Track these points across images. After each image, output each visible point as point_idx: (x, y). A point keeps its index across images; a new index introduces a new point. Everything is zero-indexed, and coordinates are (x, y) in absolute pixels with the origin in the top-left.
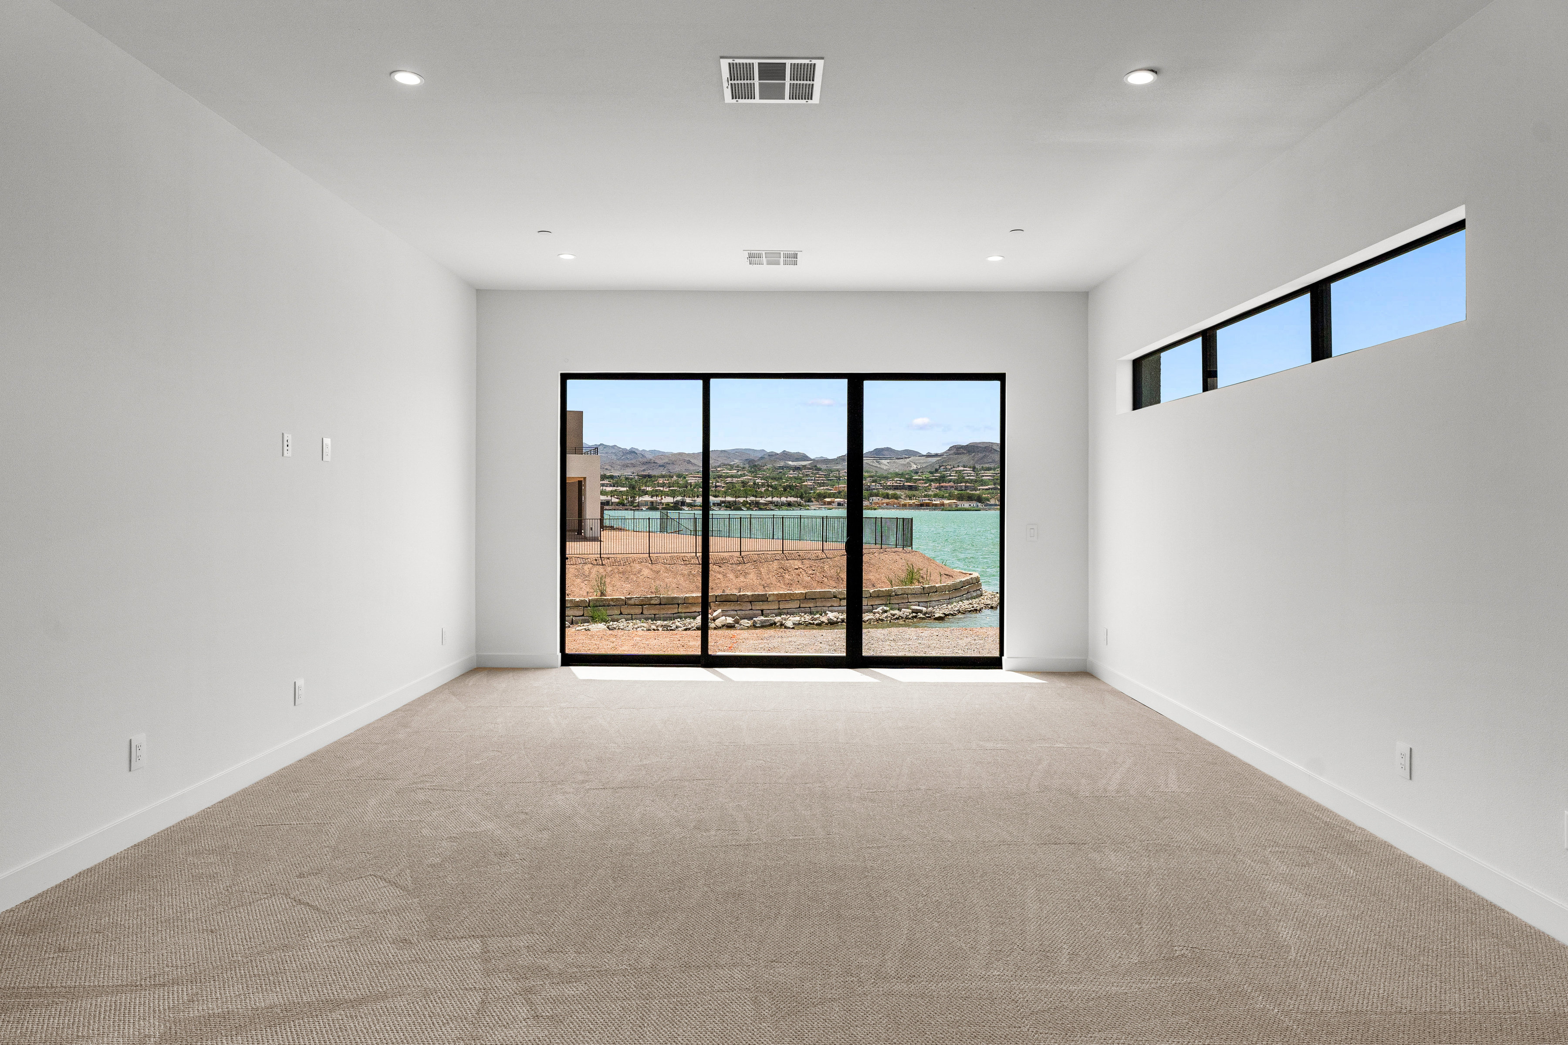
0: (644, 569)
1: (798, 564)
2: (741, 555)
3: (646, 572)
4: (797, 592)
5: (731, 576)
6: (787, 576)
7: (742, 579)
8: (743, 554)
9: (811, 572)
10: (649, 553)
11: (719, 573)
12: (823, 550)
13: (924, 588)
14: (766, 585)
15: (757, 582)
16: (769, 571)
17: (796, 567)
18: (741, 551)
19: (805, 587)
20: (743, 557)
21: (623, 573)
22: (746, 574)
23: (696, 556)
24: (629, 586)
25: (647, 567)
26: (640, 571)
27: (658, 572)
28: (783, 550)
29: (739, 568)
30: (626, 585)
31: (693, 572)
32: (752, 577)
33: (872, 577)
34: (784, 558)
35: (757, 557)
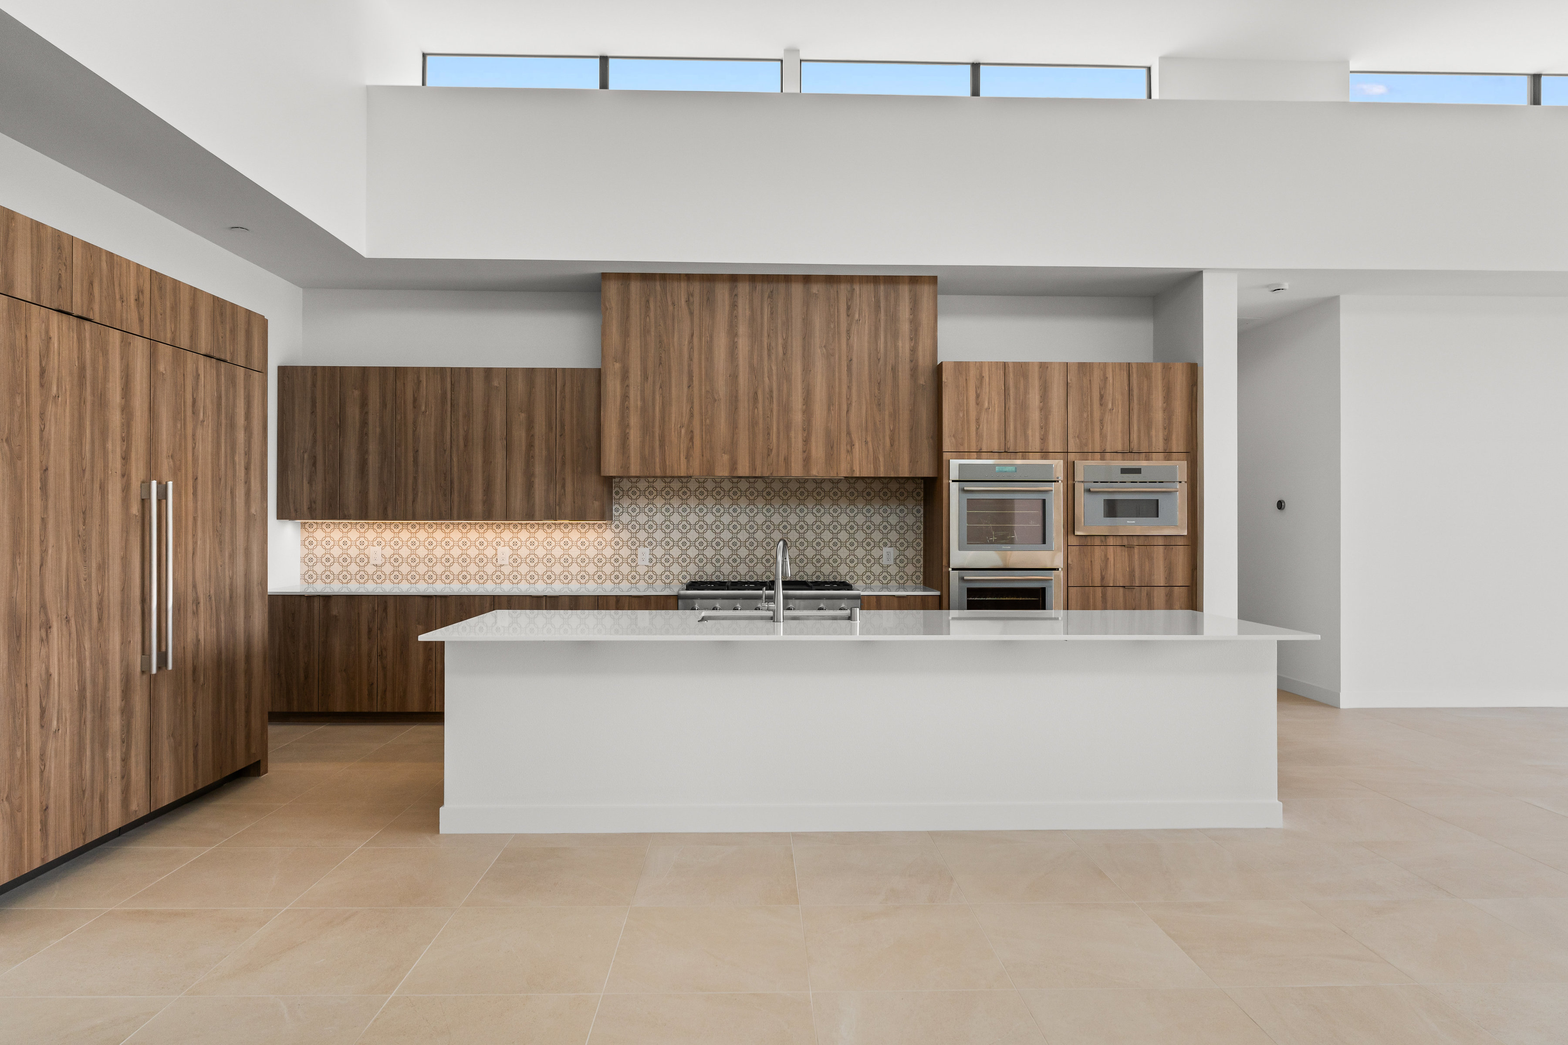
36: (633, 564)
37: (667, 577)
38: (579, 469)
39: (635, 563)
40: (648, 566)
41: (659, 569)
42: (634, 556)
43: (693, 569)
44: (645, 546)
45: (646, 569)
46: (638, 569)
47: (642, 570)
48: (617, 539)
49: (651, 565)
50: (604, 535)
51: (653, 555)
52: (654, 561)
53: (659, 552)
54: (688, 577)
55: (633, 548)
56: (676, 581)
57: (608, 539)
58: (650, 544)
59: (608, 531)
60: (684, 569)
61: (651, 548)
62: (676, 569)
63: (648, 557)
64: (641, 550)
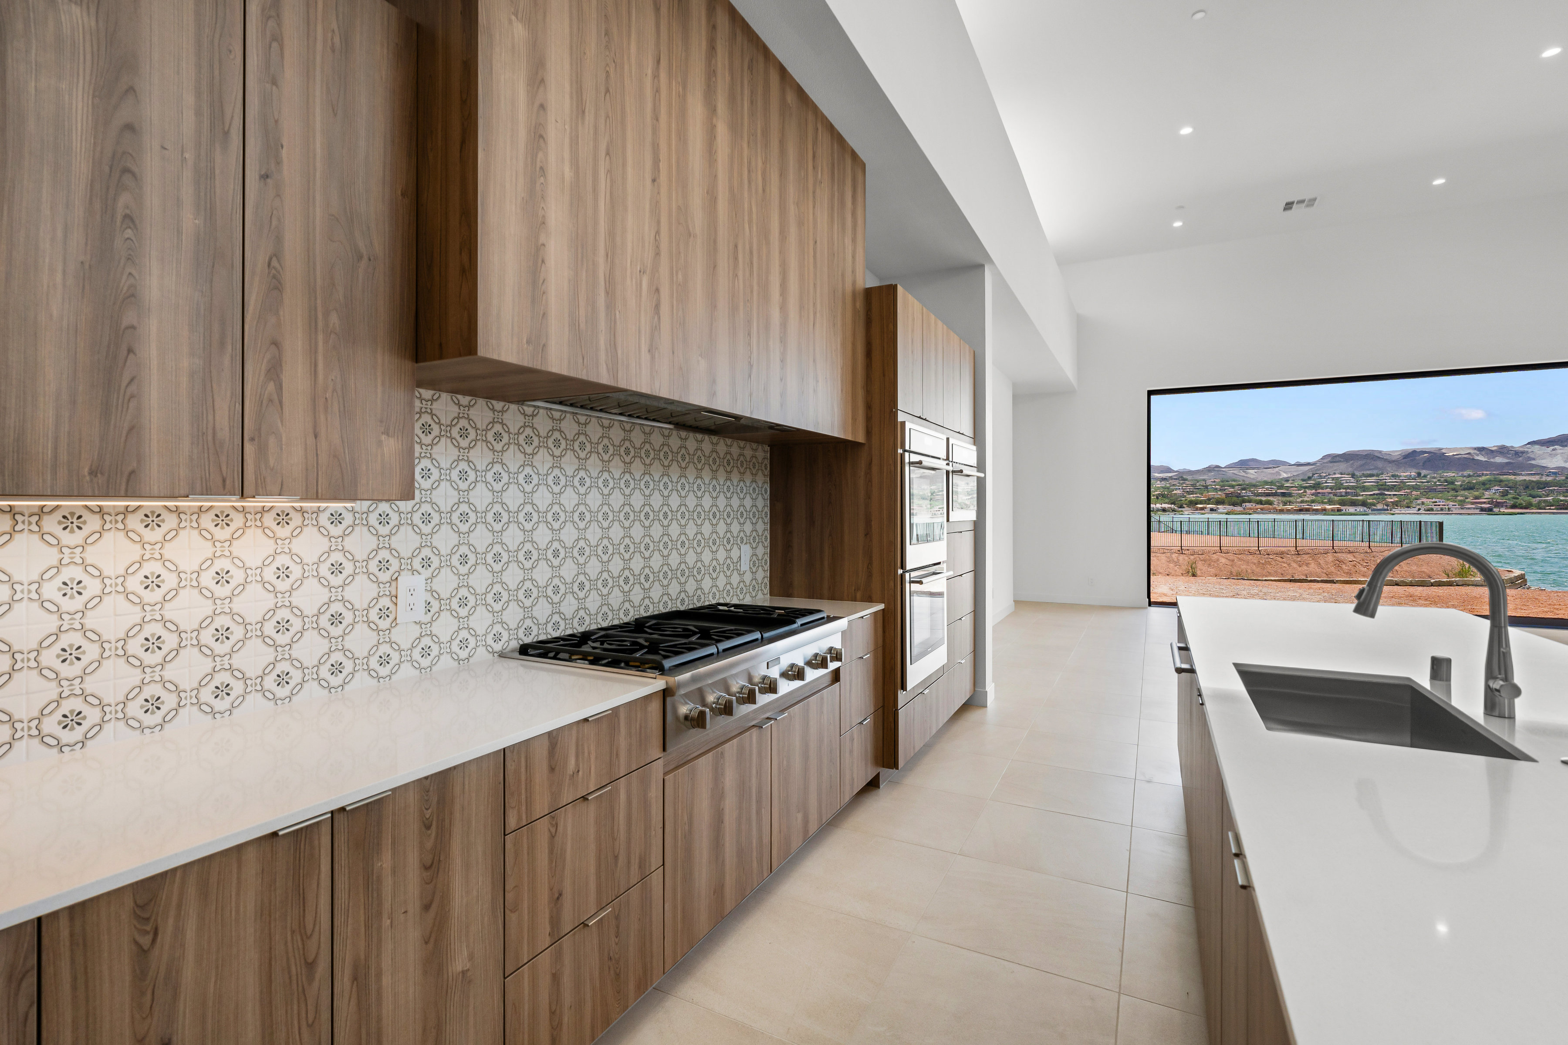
1: (1350, 557)
3: (1223, 560)
5: (1295, 565)
6: (1344, 566)
7: (1305, 568)
8: (1298, 549)
9: (1365, 564)
11: (1284, 563)
12: (1368, 546)
14: (1327, 573)
15: (1319, 570)
16: (1327, 563)
17: (1349, 560)
18: (1296, 547)
21: (1205, 560)
22: (1307, 564)
23: (1258, 549)
25: (1223, 557)
26: (1218, 560)
27: (1233, 561)
28: (1333, 546)
29: (1299, 559)
30: (1211, 570)
31: (1261, 561)
32: (1313, 566)
34: (1336, 552)
35: (1310, 551)
36: (384, 624)
37: (464, 644)
38: (334, 319)
39: (389, 620)
40: (419, 623)
41: (445, 626)
42: (385, 602)
43: (513, 615)
44: (413, 571)
45: (416, 631)
46: (396, 635)
47: (404, 635)
48: (337, 557)
49: (427, 618)
50: (297, 546)
51: (432, 591)
52: (435, 605)
53: (446, 583)
54: (505, 636)
55: (385, 577)
56: (481, 650)
57: (310, 557)
58: (426, 563)
59: (310, 532)
60: (498, 618)
61: (427, 573)
62: (481, 620)
63: (422, 596)
64: (406, 581)
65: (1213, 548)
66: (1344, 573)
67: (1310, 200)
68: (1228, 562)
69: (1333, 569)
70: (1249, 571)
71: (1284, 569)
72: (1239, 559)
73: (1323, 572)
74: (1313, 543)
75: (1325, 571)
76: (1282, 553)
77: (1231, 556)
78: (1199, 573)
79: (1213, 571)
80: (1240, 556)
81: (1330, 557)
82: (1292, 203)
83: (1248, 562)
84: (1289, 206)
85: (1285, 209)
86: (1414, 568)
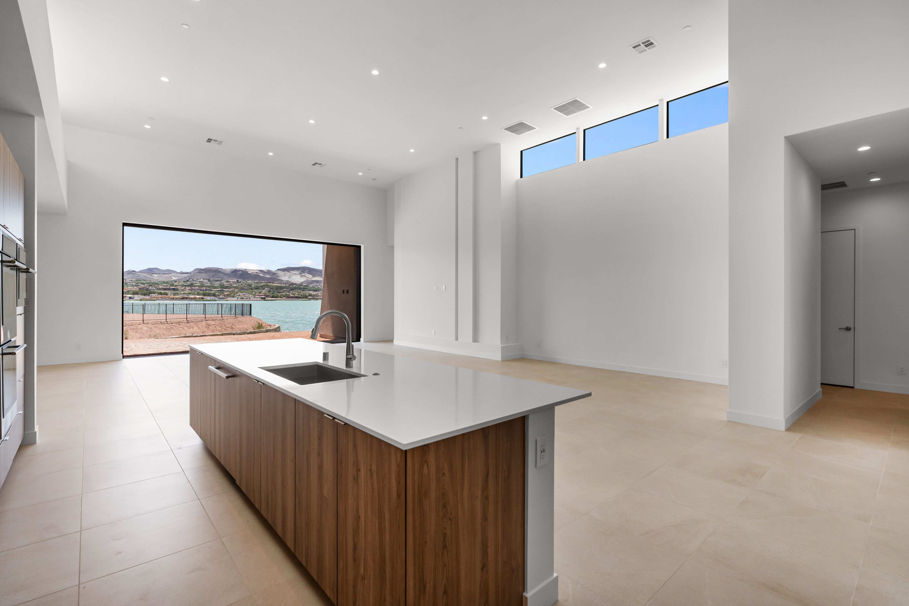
0: (143, 327)
1: (213, 323)
2: (187, 320)
3: (145, 328)
4: (219, 334)
5: (186, 328)
6: (210, 327)
7: (192, 329)
8: (188, 319)
9: (220, 326)
10: (143, 320)
11: (180, 327)
12: (222, 317)
13: (267, 330)
14: (203, 332)
15: (199, 331)
16: (202, 326)
17: (213, 324)
18: (187, 318)
19: (220, 332)
20: (188, 321)
22: (193, 328)
23: (166, 321)
24: (139, 335)
25: (145, 326)
26: (142, 328)
27: (151, 328)
28: (205, 318)
29: (188, 325)
30: (137, 335)
31: (168, 328)
32: (196, 329)
33: (245, 327)
34: (207, 320)
35: (194, 321)
65: (139, 321)
66: (211, 331)
67: (220, 142)
68: (148, 329)
69: (205, 329)
70: (161, 333)
71: (181, 331)
72: (155, 327)
73: (200, 331)
74: (195, 316)
75: (201, 331)
76: (180, 322)
77: (150, 326)
78: (130, 337)
79: (138, 335)
80: (155, 325)
81: (204, 323)
82: (211, 140)
83: (160, 329)
84: (209, 140)
85: (207, 141)
86: (241, 326)
